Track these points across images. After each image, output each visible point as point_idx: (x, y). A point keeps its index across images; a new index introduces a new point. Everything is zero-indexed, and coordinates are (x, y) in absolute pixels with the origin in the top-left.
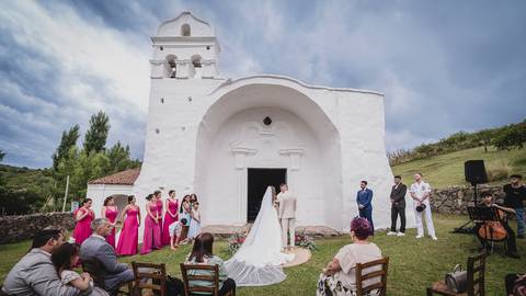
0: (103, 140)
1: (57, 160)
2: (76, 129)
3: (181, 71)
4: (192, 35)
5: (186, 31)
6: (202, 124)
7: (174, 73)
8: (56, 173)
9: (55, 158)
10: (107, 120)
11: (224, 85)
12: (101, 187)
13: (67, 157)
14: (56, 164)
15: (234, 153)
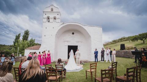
0: (27, 38)
1: (15, 43)
2: (20, 34)
3: (51, 20)
4: (54, 11)
5: (52, 10)
6: (56, 34)
7: (49, 21)
8: (15, 46)
9: (14, 42)
10: (29, 32)
11: (62, 24)
12: (29, 50)
13: (18, 42)
14: (14, 44)
15: (64, 42)
